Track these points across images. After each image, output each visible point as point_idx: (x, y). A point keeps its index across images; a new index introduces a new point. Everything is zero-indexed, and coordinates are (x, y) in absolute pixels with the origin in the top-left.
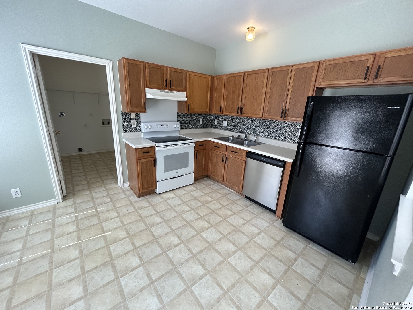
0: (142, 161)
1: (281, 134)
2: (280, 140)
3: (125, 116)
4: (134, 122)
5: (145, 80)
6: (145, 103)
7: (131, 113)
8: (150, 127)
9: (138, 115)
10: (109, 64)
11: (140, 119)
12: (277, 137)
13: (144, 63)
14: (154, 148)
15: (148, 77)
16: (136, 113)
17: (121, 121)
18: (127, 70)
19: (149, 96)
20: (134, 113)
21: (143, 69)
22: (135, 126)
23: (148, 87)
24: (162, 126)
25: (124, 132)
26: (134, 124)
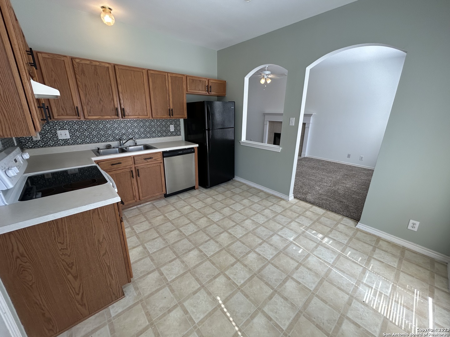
1: (156, 132)
2: (157, 137)
12: (154, 135)
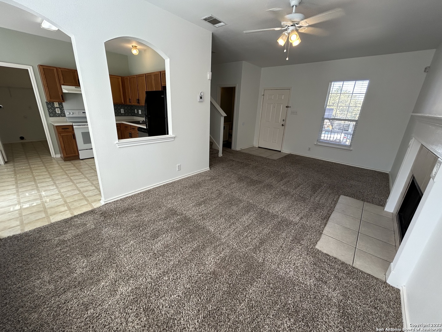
0: (62, 134)
3: (50, 105)
4: (58, 110)
5: (59, 80)
6: (62, 96)
7: (54, 103)
8: (72, 113)
9: (60, 104)
10: (30, 68)
11: (63, 108)
13: (57, 68)
14: (72, 126)
15: (62, 78)
16: (58, 103)
17: (46, 109)
18: (43, 73)
19: (65, 91)
20: (57, 103)
21: (56, 73)
22: (60, 113)
23: (63, 85)
24: (83, 113)
25: (50, 116)
26: (58, 111)
